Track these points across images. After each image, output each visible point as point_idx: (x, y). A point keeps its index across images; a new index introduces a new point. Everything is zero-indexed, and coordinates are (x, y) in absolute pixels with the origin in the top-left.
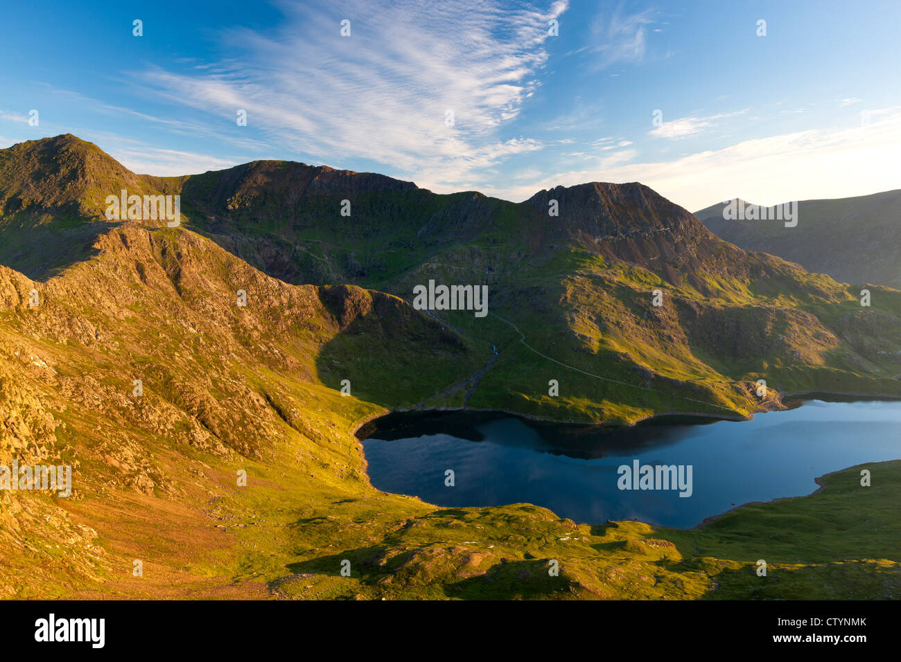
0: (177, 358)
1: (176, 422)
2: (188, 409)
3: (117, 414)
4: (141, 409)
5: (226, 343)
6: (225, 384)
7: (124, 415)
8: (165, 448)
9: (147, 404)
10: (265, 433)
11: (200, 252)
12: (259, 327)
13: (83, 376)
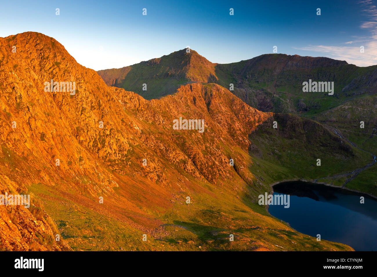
0: (193, 135)
1: (181, 159)
2: (189, 156)
3: (158, 151)
4: (167, 151)
5: (221, 134)
6: (211, 149)
7: (160, 152)
8: (172, 168)
9: (170, 150)
10: (222, 174)
11: (221, 94)
12: (242, 129)
13: (150, 135)
